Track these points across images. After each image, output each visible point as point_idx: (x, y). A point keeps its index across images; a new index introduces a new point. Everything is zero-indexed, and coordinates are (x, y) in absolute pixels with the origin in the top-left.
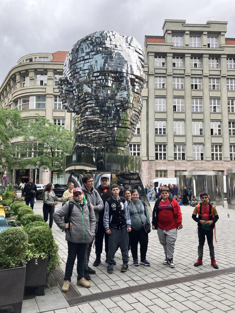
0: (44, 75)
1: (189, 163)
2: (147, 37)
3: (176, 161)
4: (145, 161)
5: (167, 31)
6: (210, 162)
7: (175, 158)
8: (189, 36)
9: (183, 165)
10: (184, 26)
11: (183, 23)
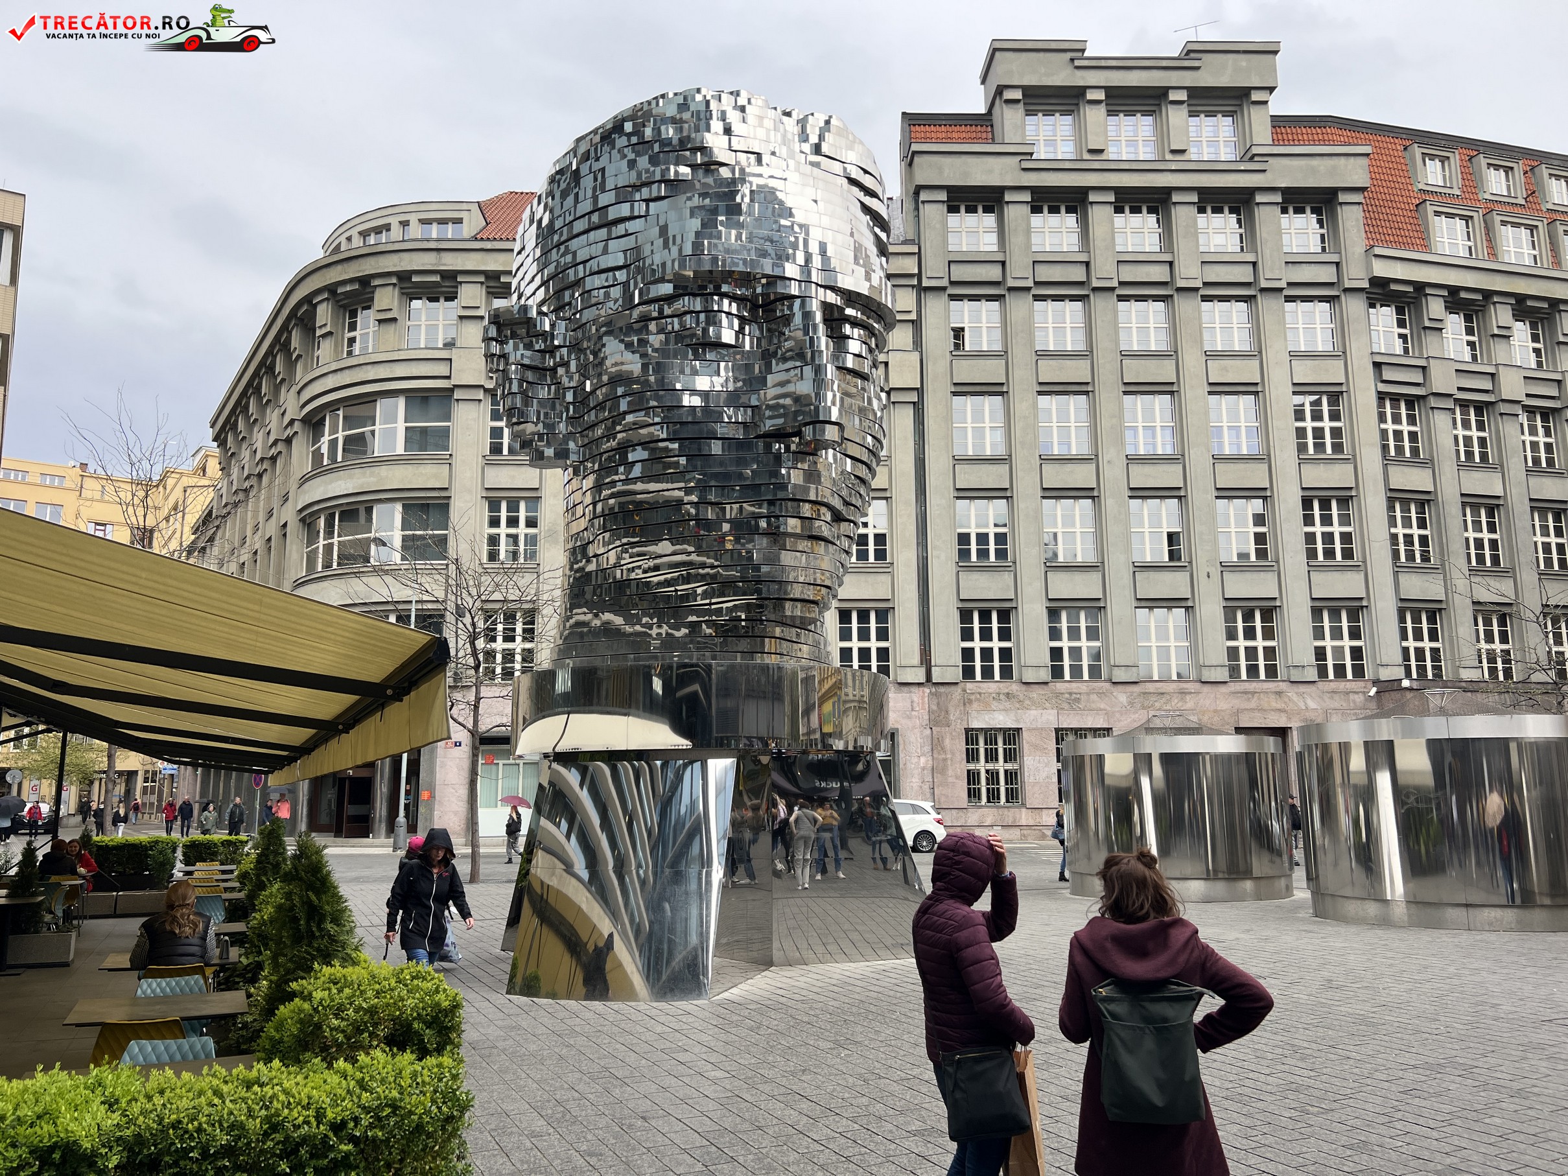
0: (442, 300)
1: (1122, 696)
2: (912, 120)
3: (1059, 686)
4: (914, 689)
5: (1000, 90)
6: (1223, 689)
7: (1057, 673)
8: (1102, 109)
9: (1093, 706)
10: (1078, 68)
11: (1073, 52)
